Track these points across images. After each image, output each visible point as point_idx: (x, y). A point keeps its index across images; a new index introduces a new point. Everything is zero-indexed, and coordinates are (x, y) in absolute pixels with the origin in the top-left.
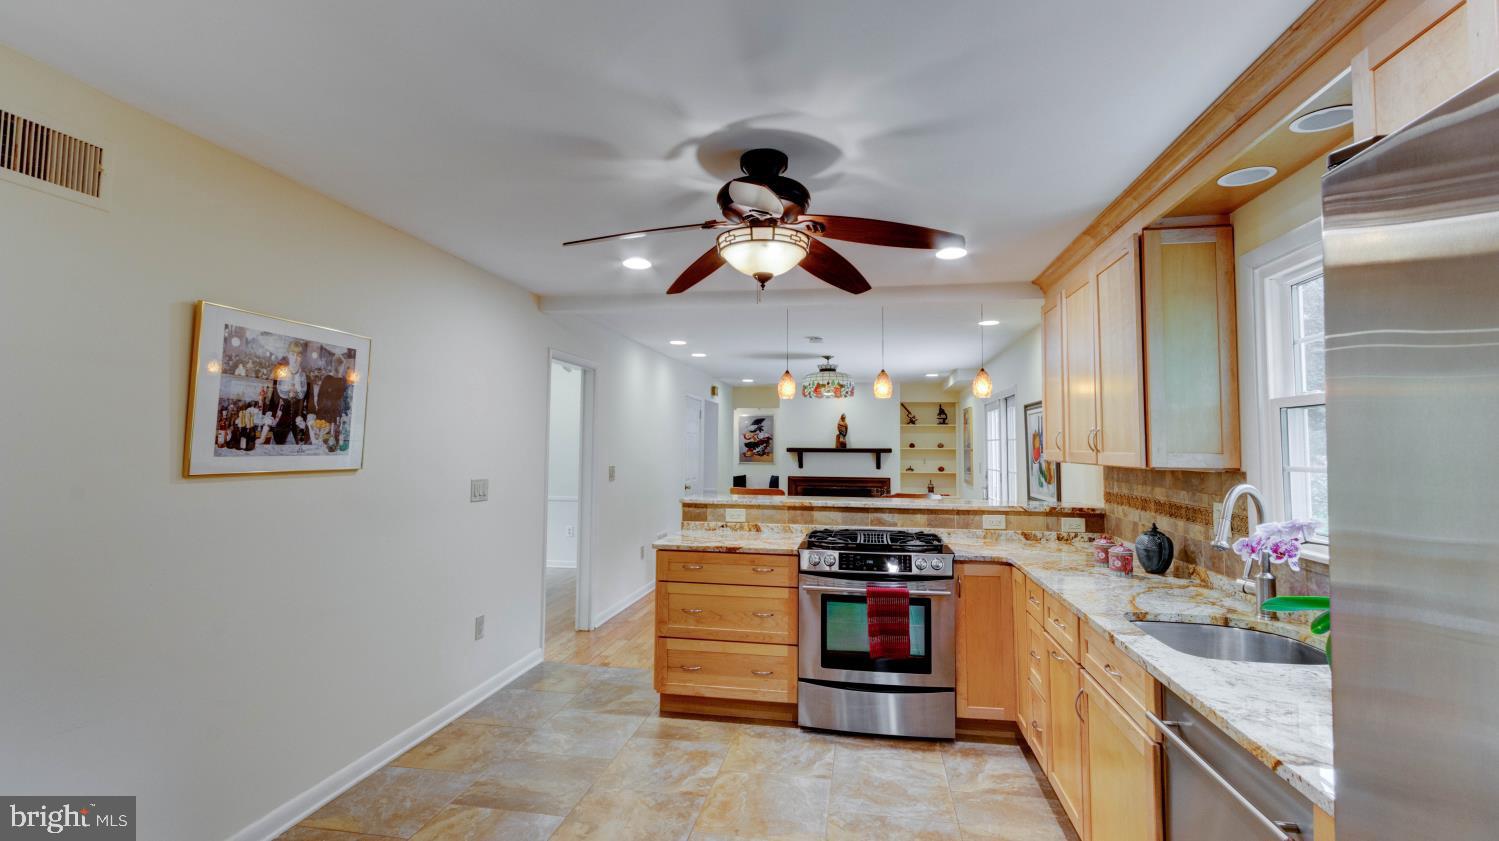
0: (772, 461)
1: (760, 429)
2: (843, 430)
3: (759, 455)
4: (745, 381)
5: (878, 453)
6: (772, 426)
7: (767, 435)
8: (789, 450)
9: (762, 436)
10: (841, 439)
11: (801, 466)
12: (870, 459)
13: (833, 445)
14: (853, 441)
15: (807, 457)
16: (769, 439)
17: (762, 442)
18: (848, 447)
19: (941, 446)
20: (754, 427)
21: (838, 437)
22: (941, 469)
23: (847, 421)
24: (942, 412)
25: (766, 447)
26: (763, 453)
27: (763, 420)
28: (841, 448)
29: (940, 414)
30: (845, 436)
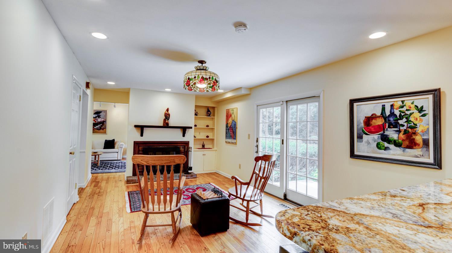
0: (105, 133)
1: (99, 117)
2: (167, 116)
3: (98, 129)
4: (109, 83)
5: (184, 129)
6: (106, 115)
7: (102, 120)
8: (136, 126)
9: (99, 120)
10: (167, 121)
11: (142, 135)
12: (179, 132)
13: (161, 124)
14: (172, 122)
15: (146, 130)
16: (104, 121)
17: (99, 123)
18: (169, 125)
19: (208, 126)
20: (95, 116)
21: (165, 120)
22: (208, 137)
23: (169, 112)
24: (208, 111)
25: (102, 126)
26: (100, 128)
27: (100, 112)
28: (166, 125)
29: (207, 112)
30: (168, 119)
